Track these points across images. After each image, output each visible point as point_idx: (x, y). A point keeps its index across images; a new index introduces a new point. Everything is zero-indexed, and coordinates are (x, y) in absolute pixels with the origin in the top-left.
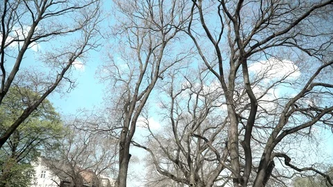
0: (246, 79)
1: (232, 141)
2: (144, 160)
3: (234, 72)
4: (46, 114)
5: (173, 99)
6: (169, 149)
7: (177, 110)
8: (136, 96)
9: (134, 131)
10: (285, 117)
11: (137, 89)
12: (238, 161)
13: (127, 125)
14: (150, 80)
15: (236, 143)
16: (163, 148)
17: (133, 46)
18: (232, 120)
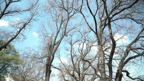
0: (110, 31)
1: (102, 64)
2: (58, 75)
3: (102, 31)
4: (12, 53)
5: (72, 45)
6: (69, 70)
7: (73, 52)
8: (55, 42)
9: (53, 59)
10: (127, 52)
11: (55, 39)
12: (105, 73)
13: (50, 56)
14: (61, 36)
15: (104, 64)
16: (66, 69)
17: (54, 20)
18: (101, 53)
